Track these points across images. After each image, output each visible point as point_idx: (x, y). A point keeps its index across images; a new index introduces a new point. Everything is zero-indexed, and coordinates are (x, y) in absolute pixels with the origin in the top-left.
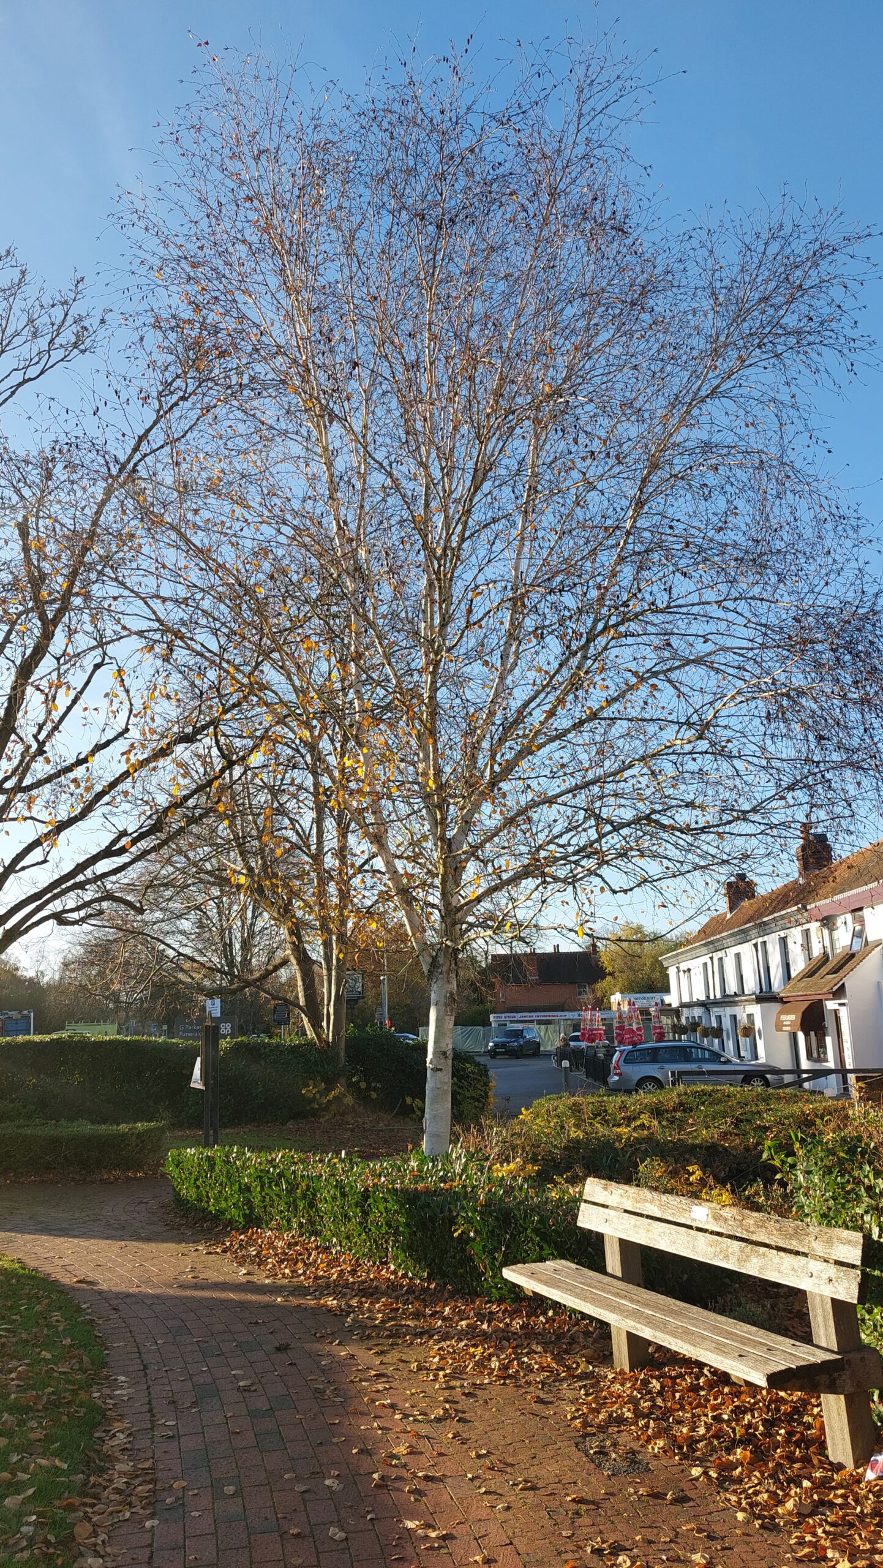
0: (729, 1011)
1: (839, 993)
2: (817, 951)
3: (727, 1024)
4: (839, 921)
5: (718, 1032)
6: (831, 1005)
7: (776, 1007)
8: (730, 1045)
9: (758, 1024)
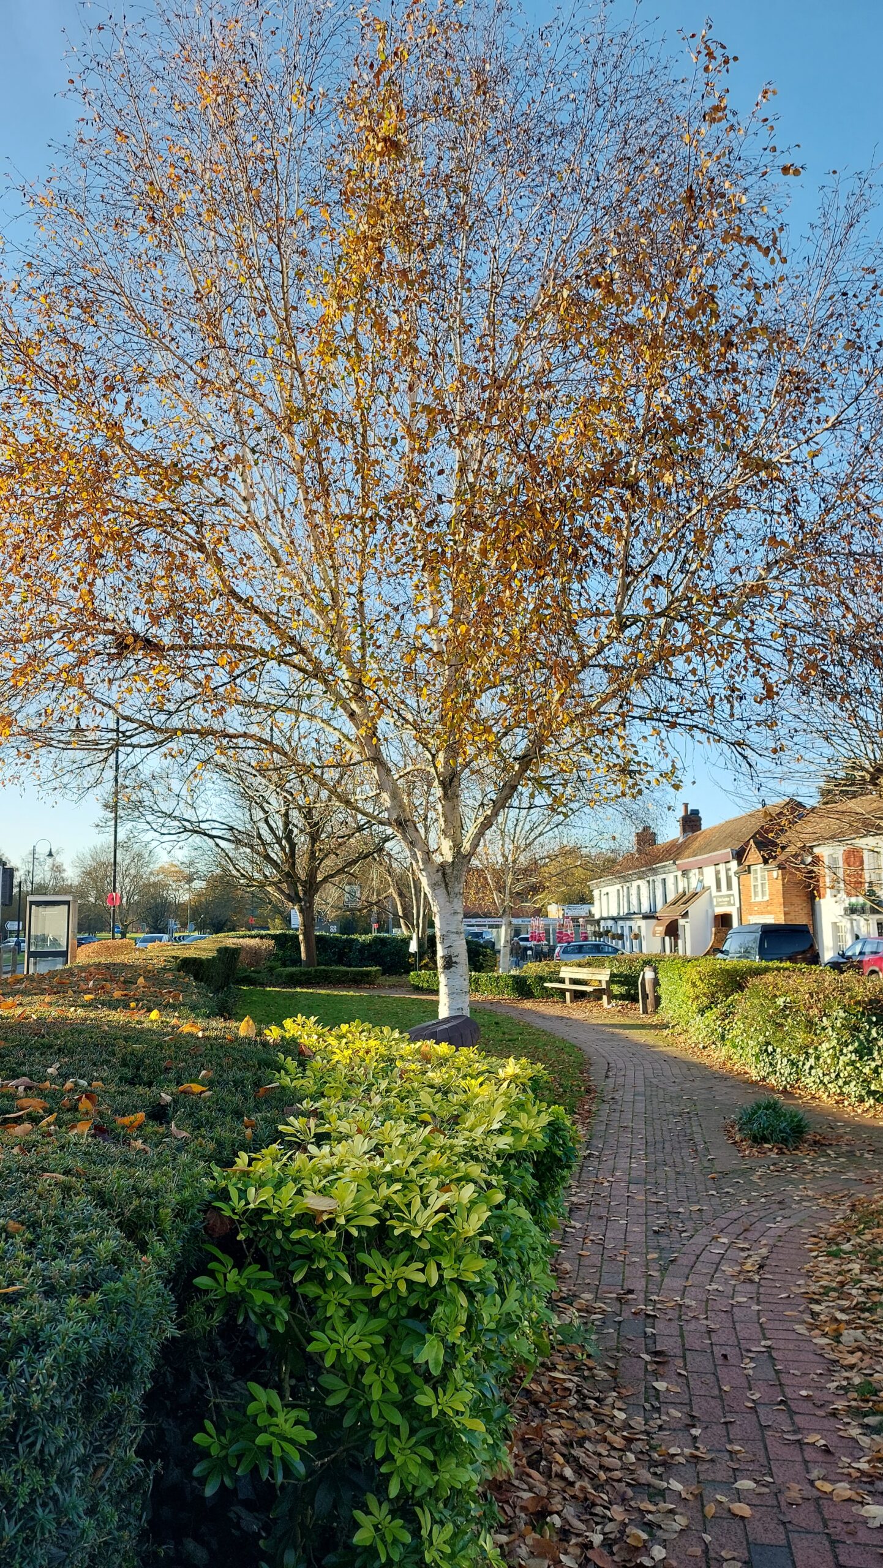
0: (629, 923)
1: (685, 915)
2: (681, 890)
3: (626, 932)
4: (691, 875)
5: (621, 937)
6: (681, 922)
7: (654, 921)
8: (628, 944)
9: (643, 933)
